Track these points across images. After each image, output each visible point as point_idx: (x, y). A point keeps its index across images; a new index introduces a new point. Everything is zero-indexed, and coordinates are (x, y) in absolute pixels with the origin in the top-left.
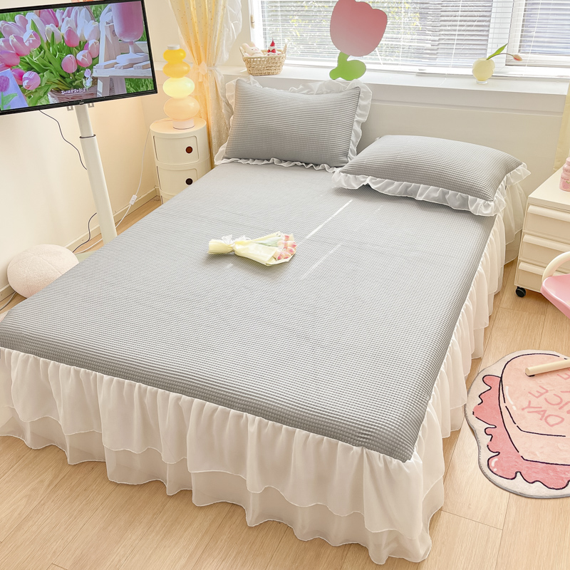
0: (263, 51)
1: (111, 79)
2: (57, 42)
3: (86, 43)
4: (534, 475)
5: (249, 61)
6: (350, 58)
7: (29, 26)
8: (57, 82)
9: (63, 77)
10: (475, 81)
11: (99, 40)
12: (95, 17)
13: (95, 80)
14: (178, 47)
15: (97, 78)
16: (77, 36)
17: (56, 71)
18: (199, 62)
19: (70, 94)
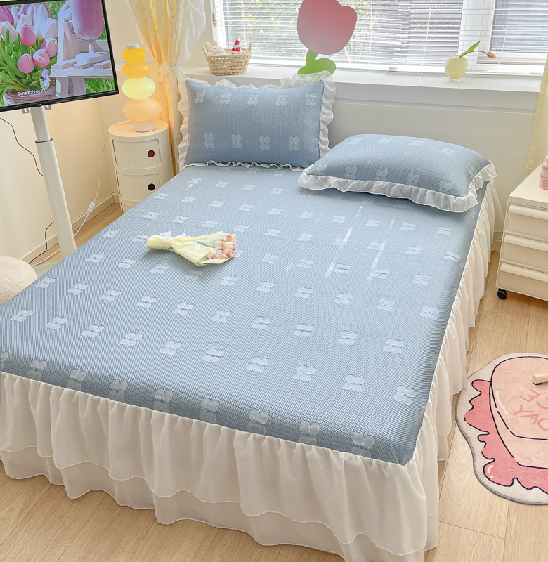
0: (226, 50)
1: (70, 79)
2: (12, 41)
3: (43, 41)
4: (531, 480)
5: (212, 61)
6: (319, 57)
8: (12, 82)
9: (19, 78)
10: (448, 79)
11: (57, 39)
12: (53, 14)
13: (53, 81)
14: (138, 46)
15: (55, 79)
16: (33, 34)
17: (12, 72)
18: (160, 62)
19: (27, 96)
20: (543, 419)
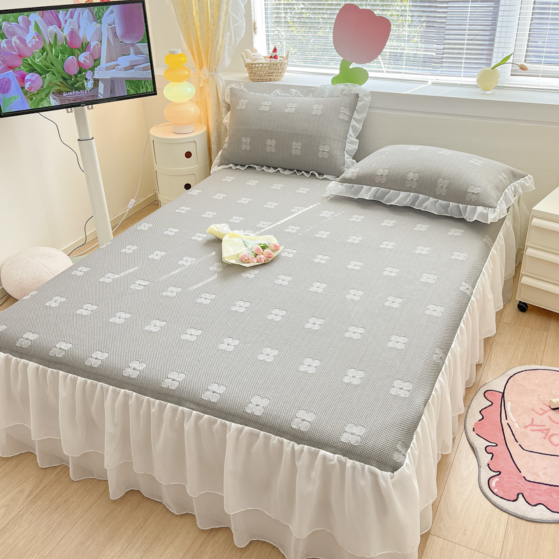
0: (265, 57)
1: (112, 81)
2: (59, 43)
3: (88, 44)
4: (537, 497)
5: (250, 67)
6: (353, 65)
7: (32, 28)
8: (59, 83)
9: (65, 79)
10: (479, 90)
11: (101, 42)
12: (98, 19)
13: (96, 82)
14: (180, 51)
15: (98, 80)
16: (79, 37)
17: (59, 73)
18: (201, 67)
19: (72, 96)
20: (554, 434)
